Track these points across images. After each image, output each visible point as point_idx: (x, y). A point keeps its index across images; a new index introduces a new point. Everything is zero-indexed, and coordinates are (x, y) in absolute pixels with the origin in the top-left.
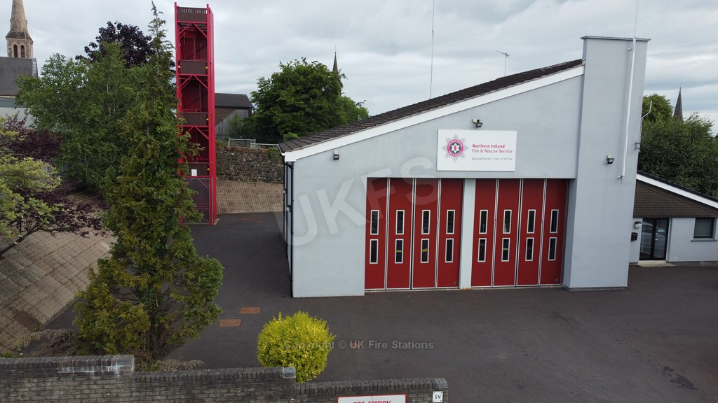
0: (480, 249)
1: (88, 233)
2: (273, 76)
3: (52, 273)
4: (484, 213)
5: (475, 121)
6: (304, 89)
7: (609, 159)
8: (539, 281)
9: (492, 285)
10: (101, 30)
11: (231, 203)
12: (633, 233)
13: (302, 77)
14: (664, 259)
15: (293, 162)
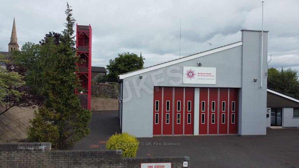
0: (202, 118)
1: (35, 107)
2: (116, 59)
3: (19, 127)
4: (203, 103)
5: (199, 63)
6: (128, 64)
7: (255, 80)
8: (228, 132)
9: (208, 134)
10: (47, 35)
11: (97, 106)
12: (267, 114)
13: (127, 59)
14: (281, 126)
15: (123, 79)
